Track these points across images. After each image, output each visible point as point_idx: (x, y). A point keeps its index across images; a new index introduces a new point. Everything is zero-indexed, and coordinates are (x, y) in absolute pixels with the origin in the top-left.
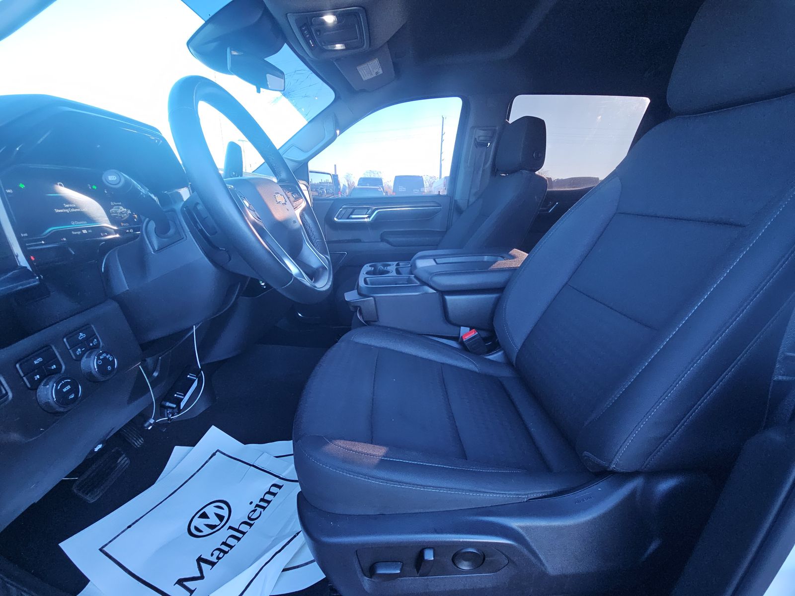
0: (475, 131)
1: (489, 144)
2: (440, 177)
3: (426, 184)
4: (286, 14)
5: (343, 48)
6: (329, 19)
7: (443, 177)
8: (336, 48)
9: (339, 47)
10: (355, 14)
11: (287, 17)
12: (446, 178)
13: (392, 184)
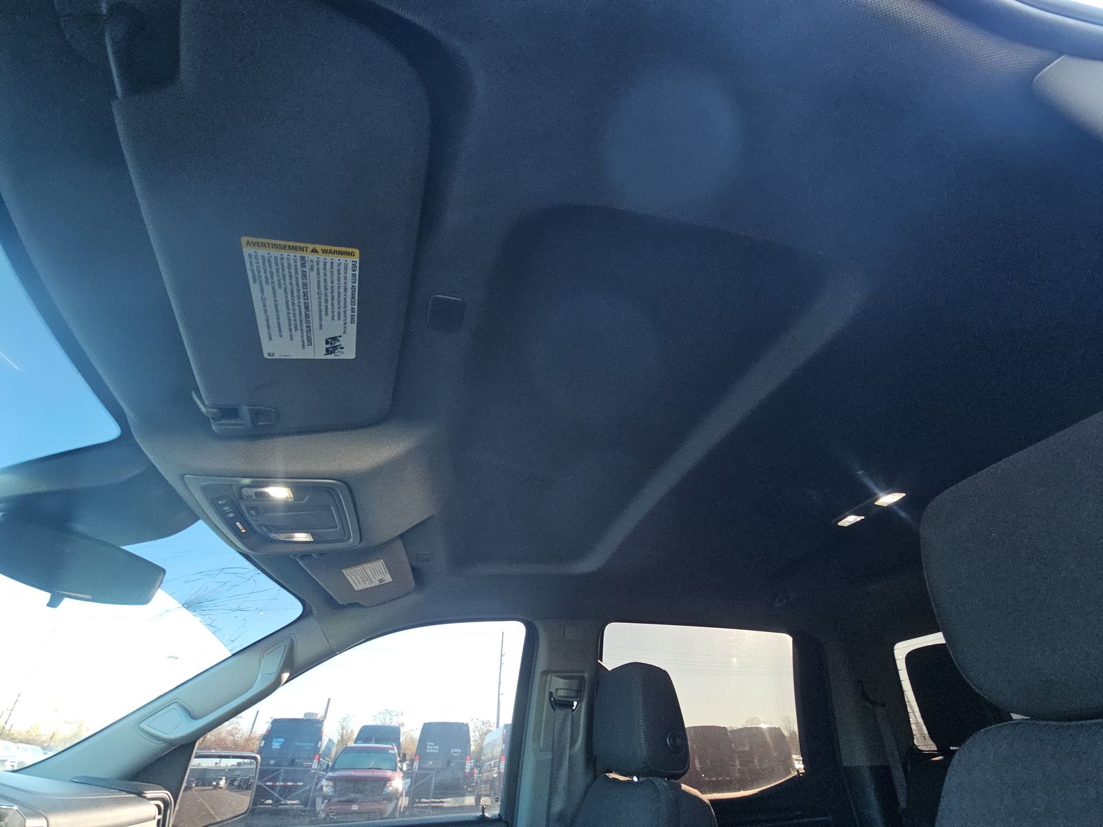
0: (549, 676)
1: (575, 703)
2: (498, 726)
3: (474, 736)
4: (182, 476)
5: (308, 540)
6: (279, 493)
7: (501, 725)
8: (295, 539)
9: (301, 537)
10: (328, 489)
11: (183, 480)
12: (506, 726)
13: (417, 735)
